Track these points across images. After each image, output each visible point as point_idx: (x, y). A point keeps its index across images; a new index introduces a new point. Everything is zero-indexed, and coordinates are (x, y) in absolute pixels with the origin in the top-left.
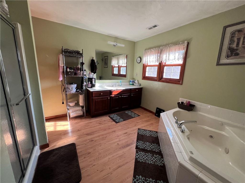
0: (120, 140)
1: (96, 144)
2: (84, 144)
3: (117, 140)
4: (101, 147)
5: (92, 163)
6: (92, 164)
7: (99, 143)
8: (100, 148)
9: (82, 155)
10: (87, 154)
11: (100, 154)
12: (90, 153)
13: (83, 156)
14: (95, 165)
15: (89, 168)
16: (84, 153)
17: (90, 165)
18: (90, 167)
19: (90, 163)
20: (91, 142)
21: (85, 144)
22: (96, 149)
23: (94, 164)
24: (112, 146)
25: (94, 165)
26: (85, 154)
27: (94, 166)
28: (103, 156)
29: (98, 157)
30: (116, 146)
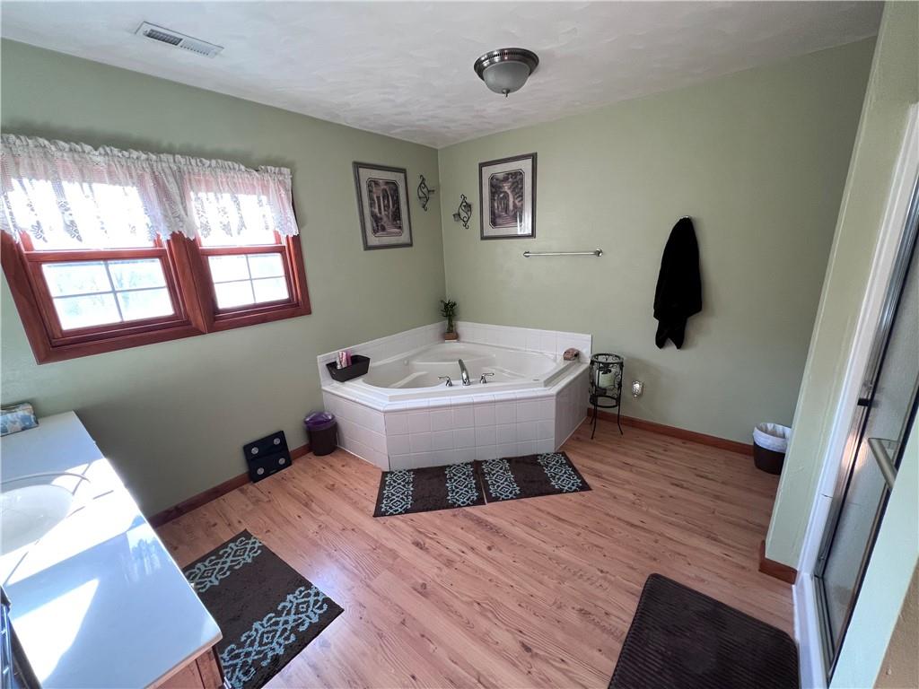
0: (464, 549)
1: (534, 620)
2: (564, 672)
3: (470, 556)
4: (534, 591)
5: (601, 581)
6: (605, 579)
7: (518, 610)
8: (540, 594)
9: (610, 633)
10: (592, 617)
11: (561, 580)
12: (581, 610)
13: (606, 625)
14: (598, 569)
15: (617, 577)
16: (598, 631)
17: (610, 582)
18: (613, 578)
19: (606, 585)
20: (535, 650)
21: (563, 666)
22: (555, 603)
23: (599, 573)
24: (511, 561)
25: (602, 572)
26: (597, 624)
27: (605, 570)
28: (563, 566)
29: (576, 578)
30: (501, 551)
